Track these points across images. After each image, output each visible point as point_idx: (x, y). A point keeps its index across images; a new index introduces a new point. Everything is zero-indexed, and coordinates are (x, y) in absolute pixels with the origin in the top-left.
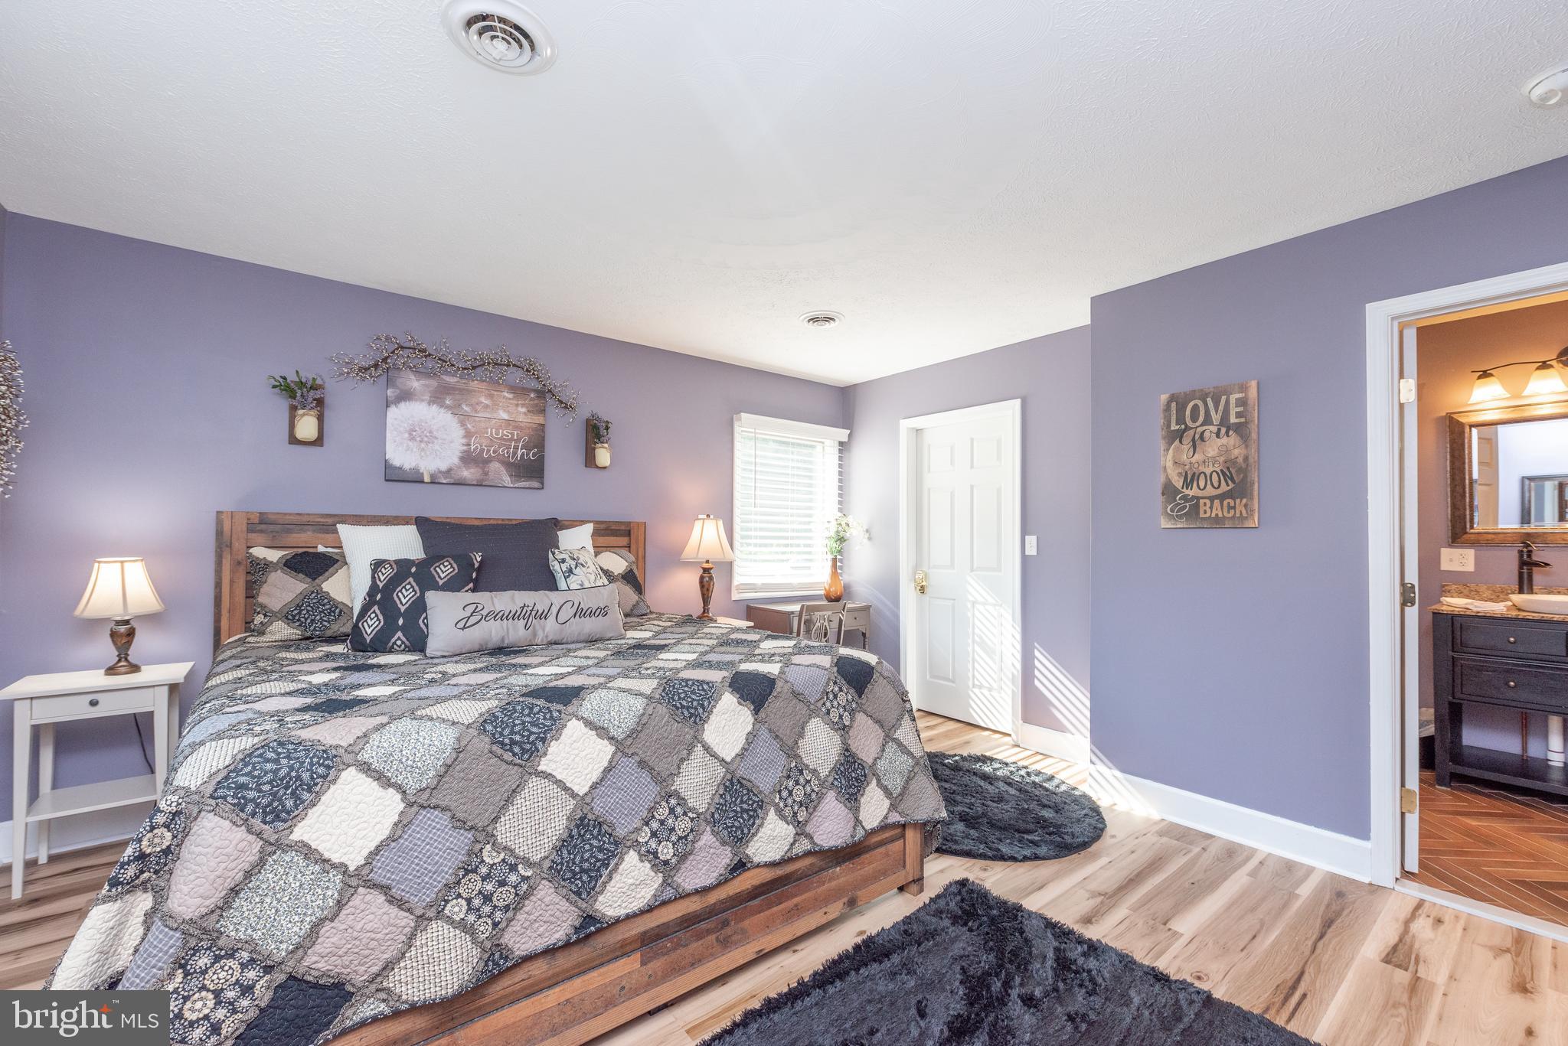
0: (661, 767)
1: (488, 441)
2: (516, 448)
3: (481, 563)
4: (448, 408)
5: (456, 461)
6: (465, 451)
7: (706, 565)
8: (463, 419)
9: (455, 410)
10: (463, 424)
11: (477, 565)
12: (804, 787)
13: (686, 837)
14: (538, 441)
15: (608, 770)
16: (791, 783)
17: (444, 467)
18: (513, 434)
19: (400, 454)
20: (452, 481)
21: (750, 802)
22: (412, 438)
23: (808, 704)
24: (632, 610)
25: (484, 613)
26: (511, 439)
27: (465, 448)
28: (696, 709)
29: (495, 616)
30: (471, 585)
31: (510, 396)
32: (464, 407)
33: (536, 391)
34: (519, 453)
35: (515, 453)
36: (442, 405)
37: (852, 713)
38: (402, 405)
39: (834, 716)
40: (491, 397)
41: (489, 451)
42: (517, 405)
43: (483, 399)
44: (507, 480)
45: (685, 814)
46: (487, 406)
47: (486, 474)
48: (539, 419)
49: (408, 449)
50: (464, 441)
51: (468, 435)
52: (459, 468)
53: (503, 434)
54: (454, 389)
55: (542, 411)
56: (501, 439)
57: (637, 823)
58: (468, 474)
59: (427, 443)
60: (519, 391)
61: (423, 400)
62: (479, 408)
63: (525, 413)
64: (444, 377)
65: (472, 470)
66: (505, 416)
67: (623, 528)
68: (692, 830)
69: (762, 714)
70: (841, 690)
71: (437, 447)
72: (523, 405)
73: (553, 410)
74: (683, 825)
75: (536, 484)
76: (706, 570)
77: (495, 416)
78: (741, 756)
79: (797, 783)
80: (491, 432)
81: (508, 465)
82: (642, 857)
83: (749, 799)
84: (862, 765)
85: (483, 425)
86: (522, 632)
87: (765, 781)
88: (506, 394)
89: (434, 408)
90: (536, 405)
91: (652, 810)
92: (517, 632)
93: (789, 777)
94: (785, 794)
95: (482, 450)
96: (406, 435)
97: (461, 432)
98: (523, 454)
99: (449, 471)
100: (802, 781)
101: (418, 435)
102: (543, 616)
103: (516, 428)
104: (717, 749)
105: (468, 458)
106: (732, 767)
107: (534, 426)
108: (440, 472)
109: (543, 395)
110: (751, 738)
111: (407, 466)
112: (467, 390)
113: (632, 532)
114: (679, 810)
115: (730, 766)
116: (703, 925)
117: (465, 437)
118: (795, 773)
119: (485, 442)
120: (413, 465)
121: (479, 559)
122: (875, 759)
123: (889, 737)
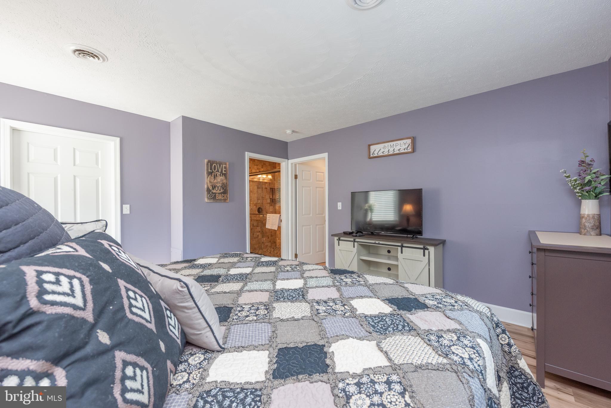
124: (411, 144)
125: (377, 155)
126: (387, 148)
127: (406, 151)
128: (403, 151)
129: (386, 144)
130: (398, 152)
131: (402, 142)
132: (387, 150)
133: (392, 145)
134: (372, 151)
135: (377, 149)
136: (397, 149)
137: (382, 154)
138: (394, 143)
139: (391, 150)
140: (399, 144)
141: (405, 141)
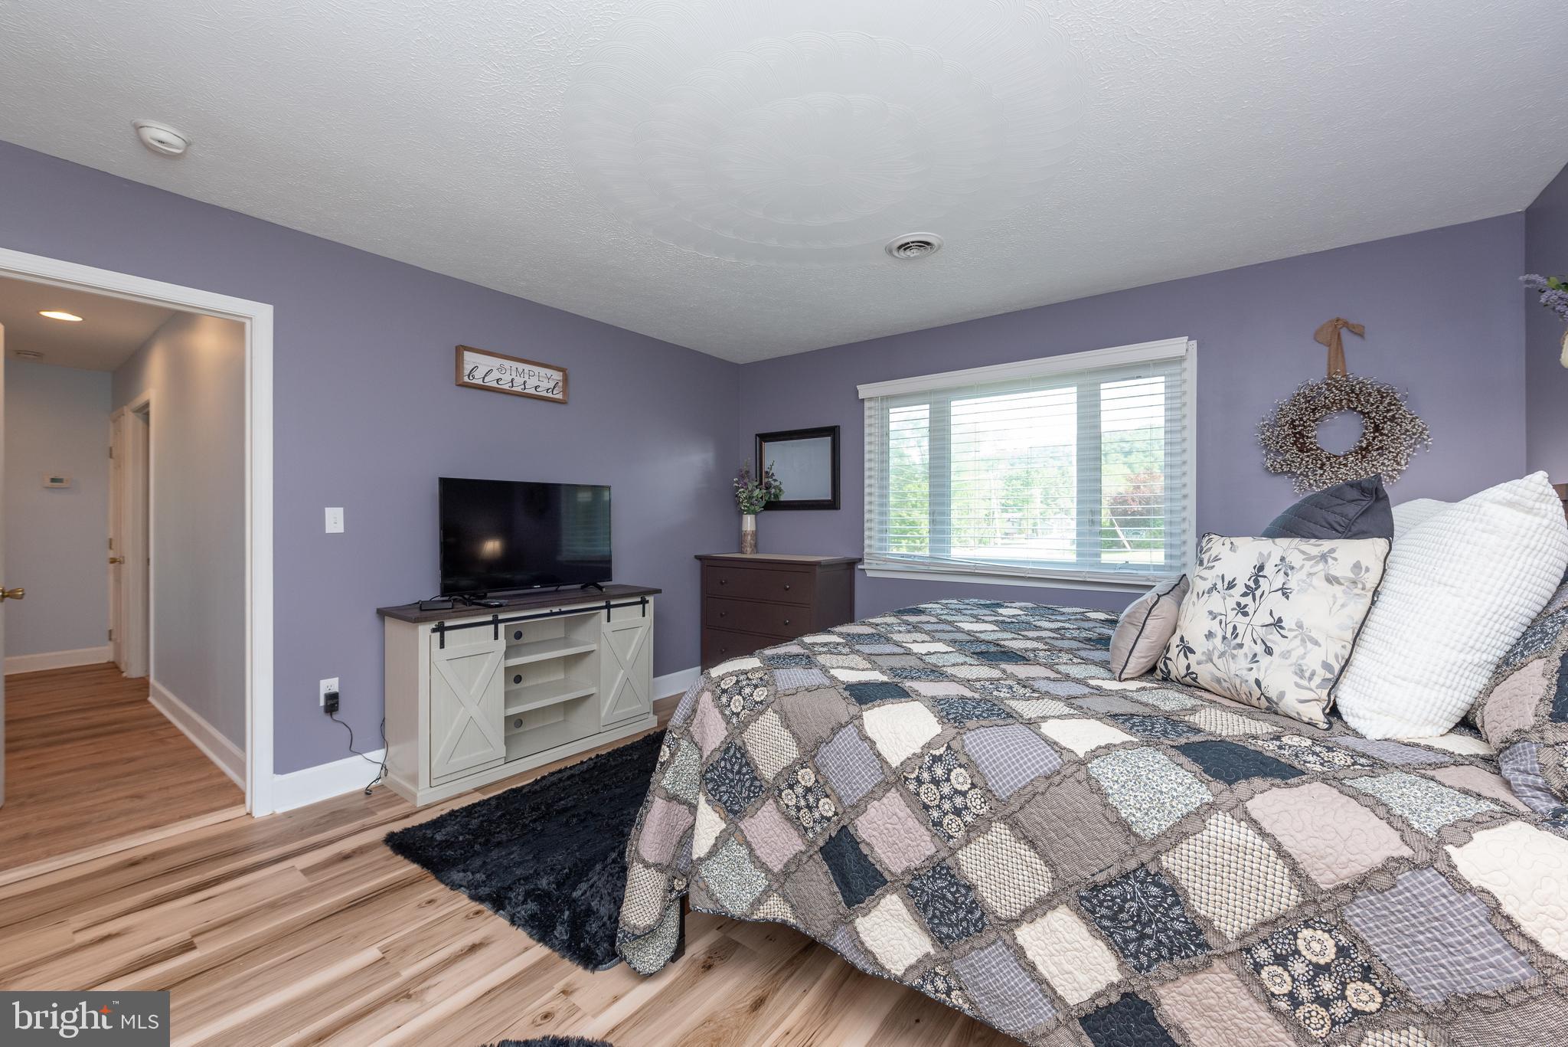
124: (561, 384)
125: (480, 382)
126: (508, 372)
127: (550, 395)
128: (544, 394)
129: (507, 363)
130: (532, 391)
131: (543, 371)
132: (507, 378)
133: (520, 370)
134: (467, 368)
135: (481, 367)
136: (532, 382)
137: (494, 384)
138: (527, 367)
139: (519, 381)
140: (537, 374)
141: (549, 372)
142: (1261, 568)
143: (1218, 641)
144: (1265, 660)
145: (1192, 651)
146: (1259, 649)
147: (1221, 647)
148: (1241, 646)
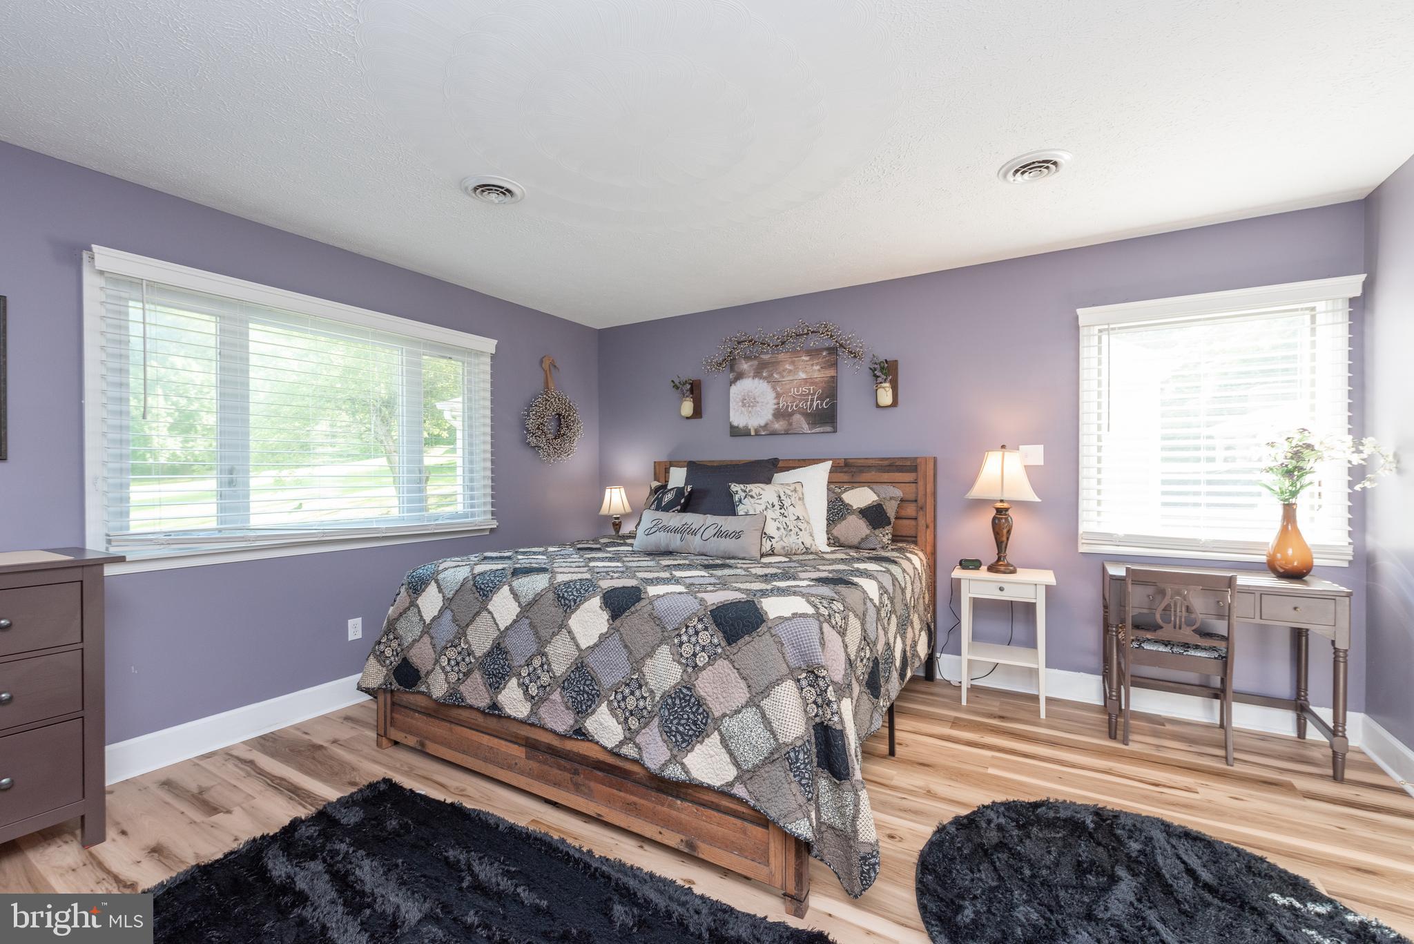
0: (545, 633)
1: (792, 399)
2: (812, 400)
3: (690, 493)
4: (765, 378)
5: (770, 417)
6: (776, 409)
7: (999, 505)
8: (774, 384)
9: (769, 379)
10: (774, 388)
11: (686, 494)
12: (637, 700)
13: (545, 687)
14: (831, 391)
15: (515, 621)
16: (627, 691)
17: (763, 423)
18: (809, 390)
19: (738, 418)
20: (768, 432)
21: (591, 688)
22: (744, 405)
23: (664, 629)
24: (860, 543)
25: (660, 526)
26: (808, 395)
27: (776, 406)
28: (570, 601)
29: (666, 529)
30: (679, 508)
31: (807, 358)
32: (775, 376)
33: (828, 349)
34: (815, 404)
35: (811, 405)
36: (761, 377)
37: (713, 658)
38: (738, 383)
39: (687, 650)
40: (793, 363)
41: (792, 406)
42: (812, 365)
43: (788, 367)
44: (806, 427)
45: (548, 672)
46: (790, 371)
47: (791, 424)
48: (831, 372)
49: (742, 413)
50: (775, 401)
51: (778, 396)
52: (772, 422)
53: (803, 391)
54: (768, 363)
55: (834, 365)
56: (801, 395)
57: (523, 662)
58: (779, 426)
59: (753, 406)
60: (813, 353)
61: (749, 377)
62: (785, 374)
63: (819, 370)
64: (762, 356)
65: (781, 423)
66: (803, 375)
67: (909, 463)
68: (549, 685)
69: (618, 622)
70: (706, 629)
71: (758, 409)
72: (817, 364)
73: (845, 362)
74: (545, 679)
75: (828, 429)
76: (999, 511)
77: (796, 377)
78: (592, 648)
79: (632, 693)
80: (794, 391)
81: (806, 415)
82: (519, 685)
83: (591, 684)
84: (707, 714)
85: (788, 387)
86: (678, 542)
87: (608, 679)
88: (804, 358)
89: (757, 380)
90: (828, 361)
91: (531, 658)
92: (675, 541)
93: (627, 685)
94: (619, 697)
95: (788, 406)
96: (740, 404)
97: (773, 395)
98: (818, 404)
99: (766, 425)
100: (637, 693)
101: (749, 402)
102: (694, 533)
103: (812, 384)
104: (578, 636)
105: (779, 414)
106: (583, 655)
107: (826, 379)
108: (761, 427)
109: (833, 353)
110: (603, 638)
111: (741, 426)
112: (776, 362)
113: (919, 468)
114: (546, 667)
115: (582, 653)
116: (562, 762)
117: (776, 398)
118: (634, 685)
119: (790, 400)
120: (744, 424)
121: (689, 490)
122: (724, 715)
123: (754, 702)
142: (780, 497)
143: (782, 530)
144: (800, 533)
145: (773, 538)
146: (797, 530)
147: (785, 533)
148: (791, 530)
